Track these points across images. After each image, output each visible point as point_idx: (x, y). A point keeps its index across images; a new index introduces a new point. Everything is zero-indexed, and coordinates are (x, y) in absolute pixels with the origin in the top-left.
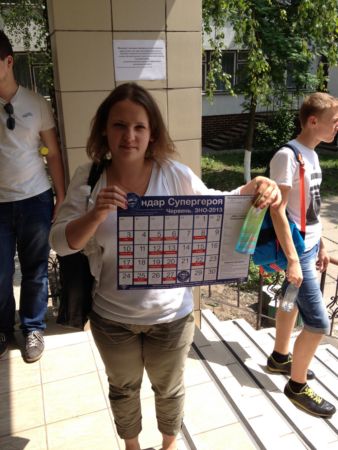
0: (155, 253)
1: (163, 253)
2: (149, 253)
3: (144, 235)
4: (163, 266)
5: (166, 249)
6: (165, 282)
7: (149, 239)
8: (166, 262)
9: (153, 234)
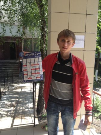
0: (33, 69)
1: (35, 69)
2: (31, 69)
3: (29, 64)
4: (36, 73)
5: (36, 68)
6: (37, 79)
7: (31, 65)
8: (36, 72)
9: (32, 64)
